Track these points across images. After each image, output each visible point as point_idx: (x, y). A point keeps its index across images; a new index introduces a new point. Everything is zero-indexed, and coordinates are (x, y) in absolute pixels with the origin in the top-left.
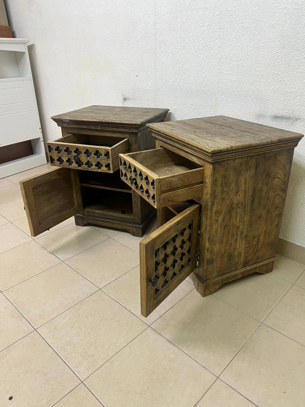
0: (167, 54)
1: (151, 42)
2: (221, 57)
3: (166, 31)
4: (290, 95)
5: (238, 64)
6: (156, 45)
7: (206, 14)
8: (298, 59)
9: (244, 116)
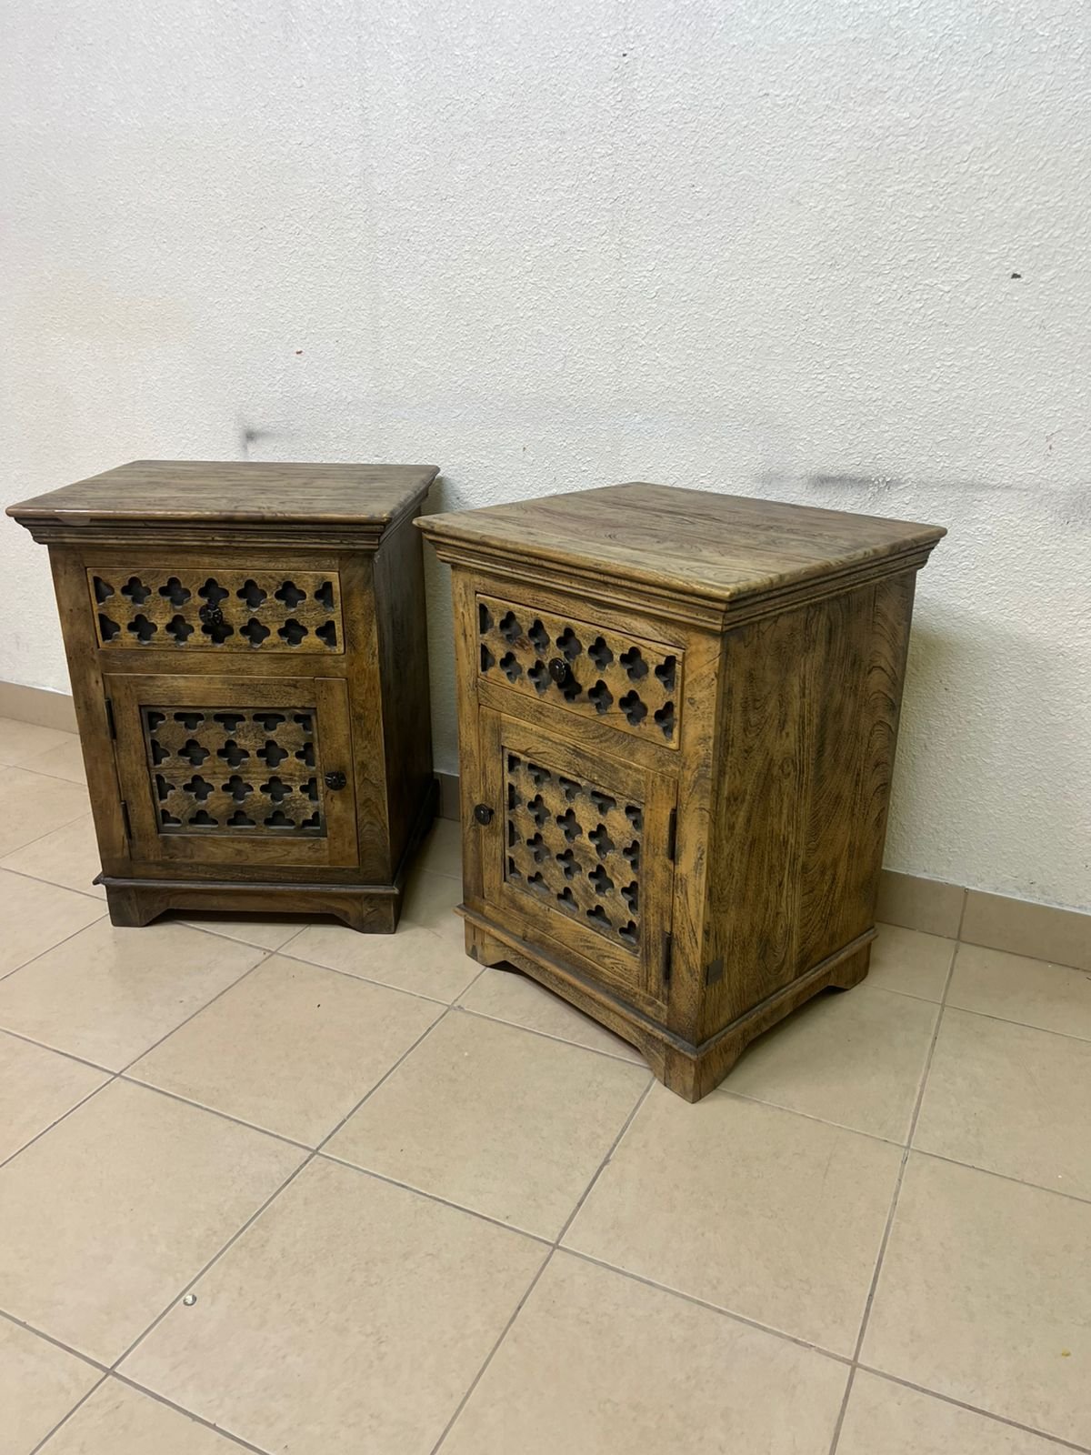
0: (420, 277)
1: (353, 234)
2: (624, 290)
3: (412, 202)
4: (864, 411)
5: (683, 313)
6: (372, 245)
7: (560, 150)
8: (881, 300)
9: (714, 480)
